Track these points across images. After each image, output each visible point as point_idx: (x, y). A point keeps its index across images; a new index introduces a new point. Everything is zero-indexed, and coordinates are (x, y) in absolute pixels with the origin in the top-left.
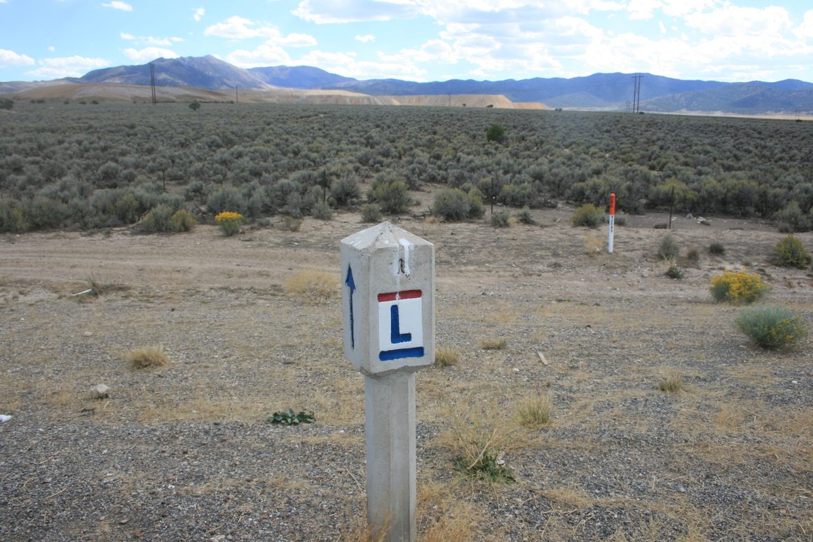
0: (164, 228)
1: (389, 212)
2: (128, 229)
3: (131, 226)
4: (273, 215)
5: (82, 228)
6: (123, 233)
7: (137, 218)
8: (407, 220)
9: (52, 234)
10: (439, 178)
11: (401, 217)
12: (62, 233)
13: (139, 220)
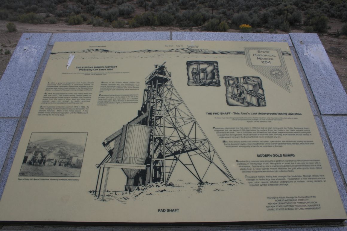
0: (215, 29)
1: (317, 31)
2: (199, 28)
3: (200, 27)
4: (261, 27)
5: (180, 26)
6: (197, 30)
7: (202, 23)
8: (326, 36)
9: (168, 28)
10: (336, 15)
11: (323, 34)
12: (172, 27)
13: (203, 24)
